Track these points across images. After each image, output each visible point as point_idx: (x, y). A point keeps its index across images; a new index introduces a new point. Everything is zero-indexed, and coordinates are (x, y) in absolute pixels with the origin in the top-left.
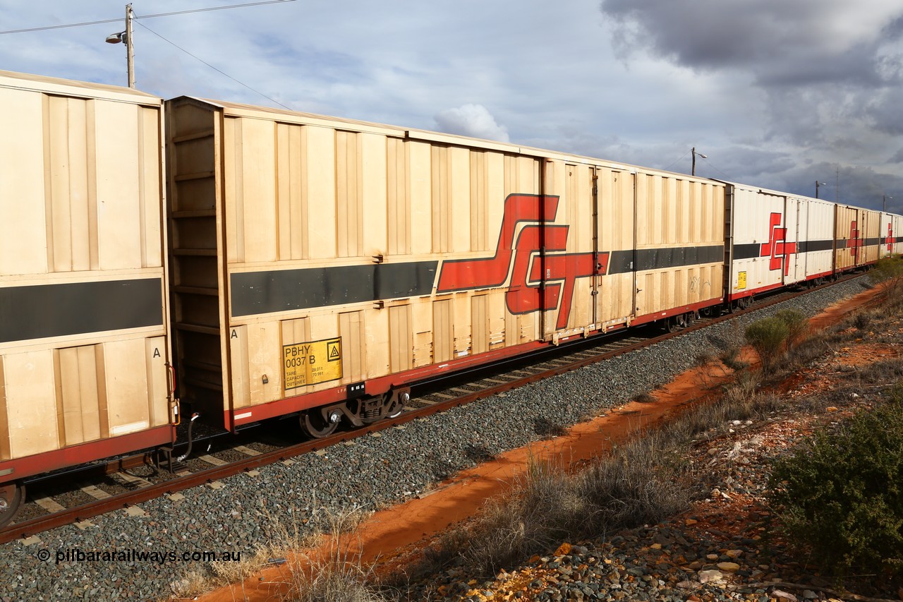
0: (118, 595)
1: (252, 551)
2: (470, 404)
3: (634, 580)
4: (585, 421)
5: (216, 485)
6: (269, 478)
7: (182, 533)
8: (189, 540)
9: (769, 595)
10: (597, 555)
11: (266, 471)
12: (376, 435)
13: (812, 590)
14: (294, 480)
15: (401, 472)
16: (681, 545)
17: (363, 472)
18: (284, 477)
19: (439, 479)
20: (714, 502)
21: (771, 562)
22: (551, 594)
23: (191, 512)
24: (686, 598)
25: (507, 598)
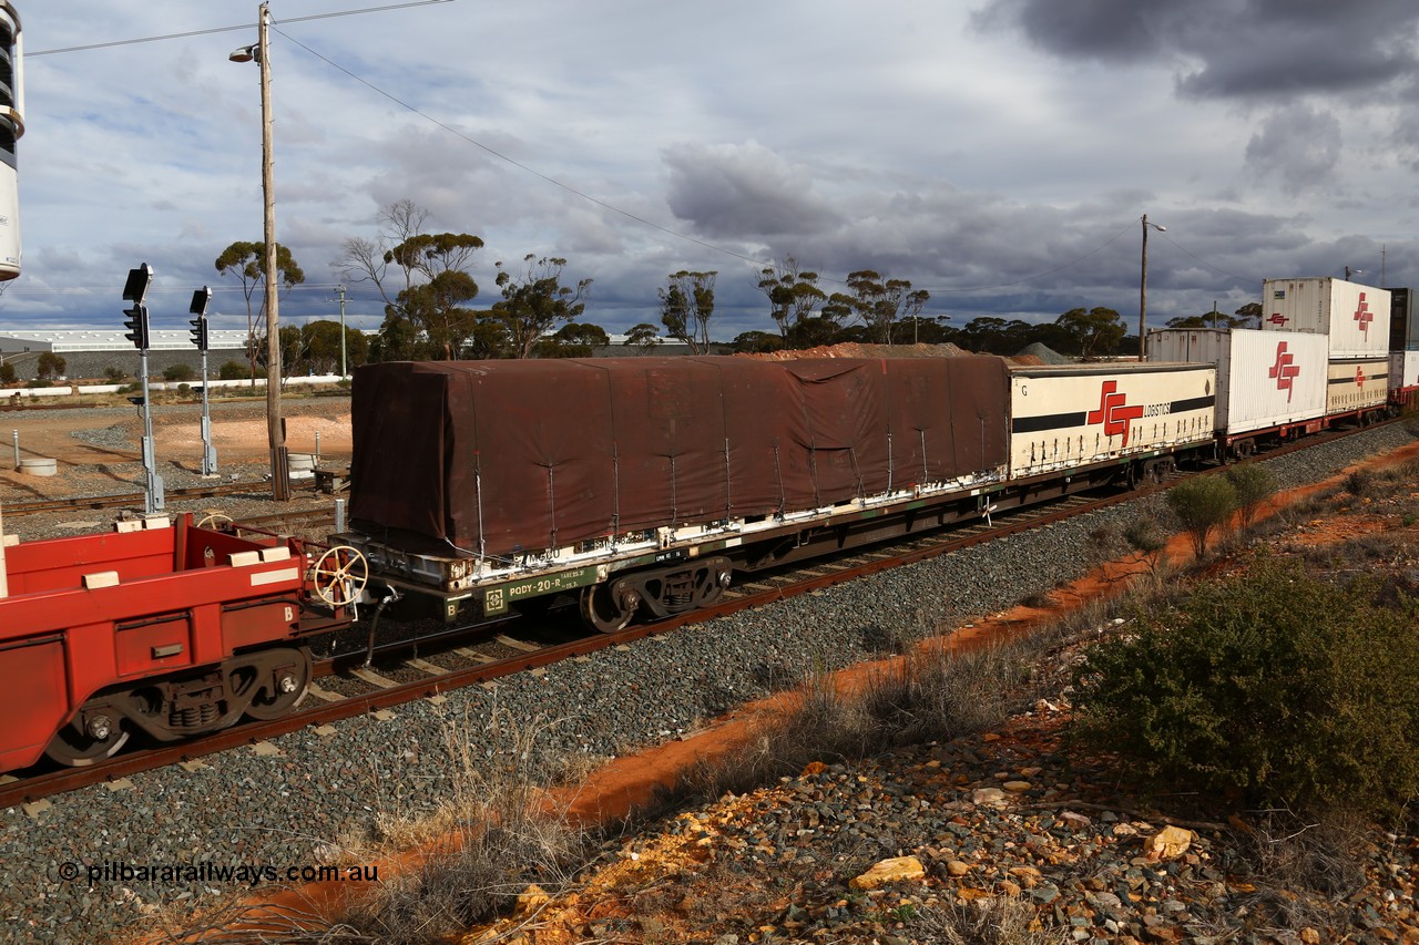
0: (240, 862)
2: (767, 606)
3: (890, 800)
4: (943, 633)
5: (384, 715)
6: (460, 706)
7: (333, 781)
8: (342, 790)
9: (1056, 817)
10: (849, 771)
11: (457, 697)
12: (621, 648)
13: (1114, 812)
15: (656, 702)
16: (967, 763)
17: (600, 701)
19: (712, 713)
20: (1036, 716)
21: (1074, 780)
23: (346, 752)
24: (949, 820)
25: (724, 821)
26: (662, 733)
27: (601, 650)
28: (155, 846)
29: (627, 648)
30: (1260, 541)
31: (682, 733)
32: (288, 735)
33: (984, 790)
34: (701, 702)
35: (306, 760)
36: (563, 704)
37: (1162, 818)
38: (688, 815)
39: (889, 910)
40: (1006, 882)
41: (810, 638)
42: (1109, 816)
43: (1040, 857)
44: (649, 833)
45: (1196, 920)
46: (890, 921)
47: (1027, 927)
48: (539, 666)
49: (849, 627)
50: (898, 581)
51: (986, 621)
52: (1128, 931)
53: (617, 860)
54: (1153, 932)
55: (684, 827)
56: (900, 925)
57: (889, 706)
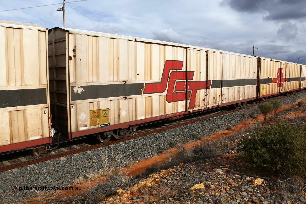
0: (57, 182)
1: (99, 172)
2: (171, 129)
3: (197, 171)
4: (209, 136)
5: (88, 152)
7: (77, 166)
8: (79, 168)
9: (233, 176)
10: (189, 165)
11: (104, 148)
12: (139, 138)
15: (147, 150)
16: (214, 164)
17: (135, 149)
19: (159, 152)
20: (229, 154)
21: (237, 168)
22: (173, 174)
24: (211, 176)
25: (162, 175)
26: (148, 156)
27: (135, 138)
28: (40, 179)
29: (141, 138)
30: (278, 116)
31: (152, 156)
32: (68, 156)
33: (218, 170)
34: (157, 150)
35: (72, 161)
36: (127, 150)
37: (256, 176)
38: (154, 174)
39: (197, 195)
40: (222, 189)
41: (180, 137)
42: (245, 176)
43: (230, 184)
44: (145, 178)
45: (264, 199)
46: (197, 198)
47: (227, 199)
48: (122, 142)
49: (189, 134)
50: (200, 124)
51: (218, 133)
52: (249, 201)
53: (138, 183)
54: (254, 201)
55: (153, 176)
56: (199, 198)
57: (197, 151)
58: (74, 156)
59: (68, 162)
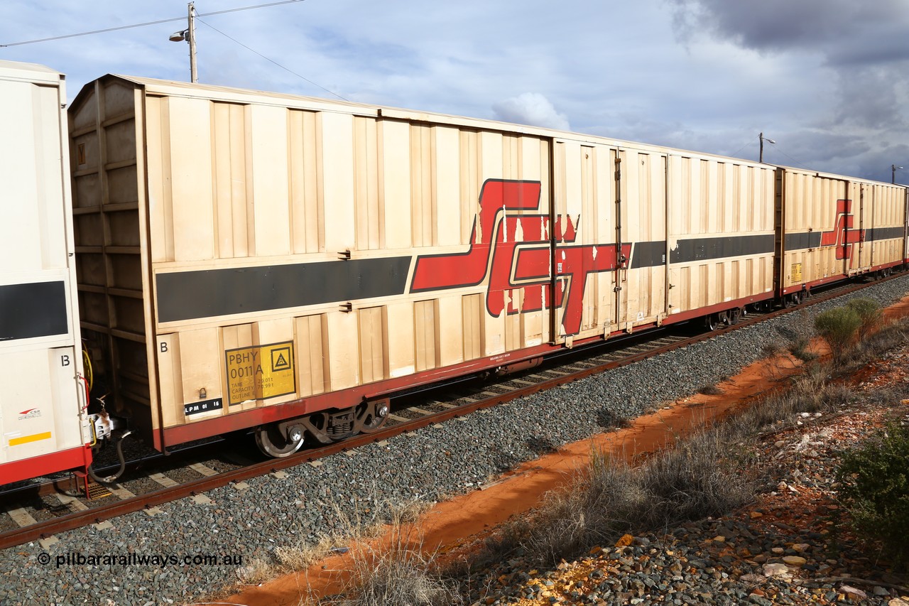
0: (186, 579)
1: (315, 539)
2: (532, 396)
3: (696, 572)
4: (650, 413)
5: (280, 475)
6: (331, 468)
7: (247, 522)
8: (254, 528)
9: (836, 590)
10: (659, 546)
11: (329, 462)
12: (437, 426)
13: (883, 587)
14: (356, 470)
15: (462, 463)
16: (745, 538)
17: (425, 463)
18: (346, 467)
19: (500, 470)
20: (781, 495)
21: (839, 556)
22: (611, 585)
23: (256, 501)
24: (749, 591)
25: (567, 588)
26: (467, 485)
27: (424, 427)
31: (481, 484)
32: (216, 489)
33: (772, 565)
34: (493, 463)
35: (229, 507)
36: (401, 466)
38: (536, 581)
44: (509, 597)
48: (381, 440)
49: (587, 409)
50: (618, 378)
51: (677, 404)
55: (537, 592)
57: (667, 487)
58: (234, 488)
59: (219, 511)
